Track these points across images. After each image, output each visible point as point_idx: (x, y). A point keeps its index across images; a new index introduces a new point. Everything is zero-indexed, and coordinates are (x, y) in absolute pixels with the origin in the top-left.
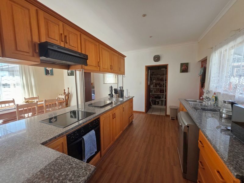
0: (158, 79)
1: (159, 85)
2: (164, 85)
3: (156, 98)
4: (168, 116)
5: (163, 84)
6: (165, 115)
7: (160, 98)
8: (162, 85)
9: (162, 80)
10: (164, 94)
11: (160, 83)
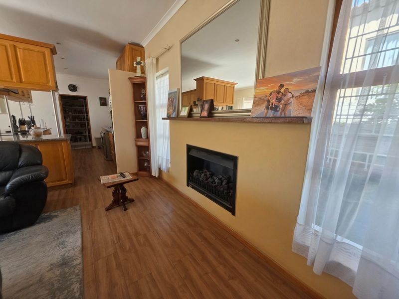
0: (75, 111)
1: (78, 118)
2: (85, 118)
3: (76, 133)
4: (95, 147)
5: (83, 118)
6: (91, 147)
7: (81, 133)
8: (81, 118)
9: (81, 112)
10: (87, 128)
11: (79, 116)
